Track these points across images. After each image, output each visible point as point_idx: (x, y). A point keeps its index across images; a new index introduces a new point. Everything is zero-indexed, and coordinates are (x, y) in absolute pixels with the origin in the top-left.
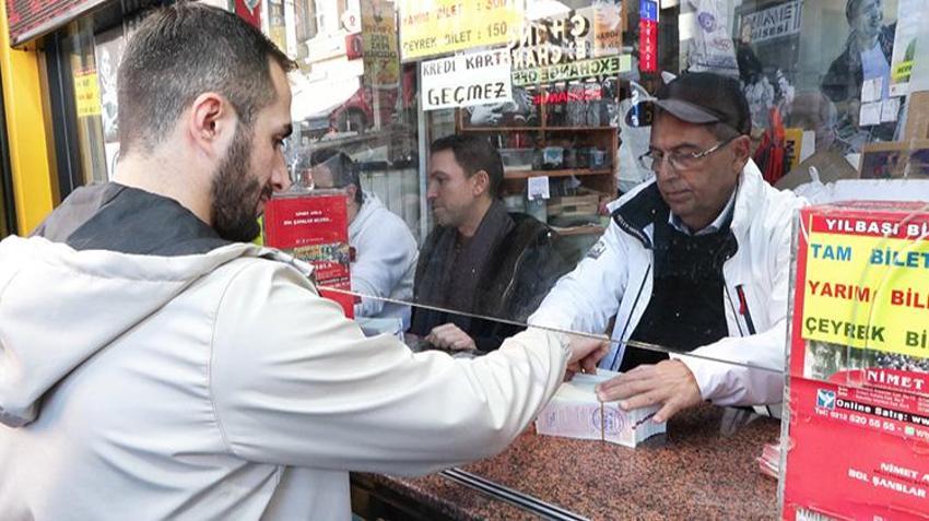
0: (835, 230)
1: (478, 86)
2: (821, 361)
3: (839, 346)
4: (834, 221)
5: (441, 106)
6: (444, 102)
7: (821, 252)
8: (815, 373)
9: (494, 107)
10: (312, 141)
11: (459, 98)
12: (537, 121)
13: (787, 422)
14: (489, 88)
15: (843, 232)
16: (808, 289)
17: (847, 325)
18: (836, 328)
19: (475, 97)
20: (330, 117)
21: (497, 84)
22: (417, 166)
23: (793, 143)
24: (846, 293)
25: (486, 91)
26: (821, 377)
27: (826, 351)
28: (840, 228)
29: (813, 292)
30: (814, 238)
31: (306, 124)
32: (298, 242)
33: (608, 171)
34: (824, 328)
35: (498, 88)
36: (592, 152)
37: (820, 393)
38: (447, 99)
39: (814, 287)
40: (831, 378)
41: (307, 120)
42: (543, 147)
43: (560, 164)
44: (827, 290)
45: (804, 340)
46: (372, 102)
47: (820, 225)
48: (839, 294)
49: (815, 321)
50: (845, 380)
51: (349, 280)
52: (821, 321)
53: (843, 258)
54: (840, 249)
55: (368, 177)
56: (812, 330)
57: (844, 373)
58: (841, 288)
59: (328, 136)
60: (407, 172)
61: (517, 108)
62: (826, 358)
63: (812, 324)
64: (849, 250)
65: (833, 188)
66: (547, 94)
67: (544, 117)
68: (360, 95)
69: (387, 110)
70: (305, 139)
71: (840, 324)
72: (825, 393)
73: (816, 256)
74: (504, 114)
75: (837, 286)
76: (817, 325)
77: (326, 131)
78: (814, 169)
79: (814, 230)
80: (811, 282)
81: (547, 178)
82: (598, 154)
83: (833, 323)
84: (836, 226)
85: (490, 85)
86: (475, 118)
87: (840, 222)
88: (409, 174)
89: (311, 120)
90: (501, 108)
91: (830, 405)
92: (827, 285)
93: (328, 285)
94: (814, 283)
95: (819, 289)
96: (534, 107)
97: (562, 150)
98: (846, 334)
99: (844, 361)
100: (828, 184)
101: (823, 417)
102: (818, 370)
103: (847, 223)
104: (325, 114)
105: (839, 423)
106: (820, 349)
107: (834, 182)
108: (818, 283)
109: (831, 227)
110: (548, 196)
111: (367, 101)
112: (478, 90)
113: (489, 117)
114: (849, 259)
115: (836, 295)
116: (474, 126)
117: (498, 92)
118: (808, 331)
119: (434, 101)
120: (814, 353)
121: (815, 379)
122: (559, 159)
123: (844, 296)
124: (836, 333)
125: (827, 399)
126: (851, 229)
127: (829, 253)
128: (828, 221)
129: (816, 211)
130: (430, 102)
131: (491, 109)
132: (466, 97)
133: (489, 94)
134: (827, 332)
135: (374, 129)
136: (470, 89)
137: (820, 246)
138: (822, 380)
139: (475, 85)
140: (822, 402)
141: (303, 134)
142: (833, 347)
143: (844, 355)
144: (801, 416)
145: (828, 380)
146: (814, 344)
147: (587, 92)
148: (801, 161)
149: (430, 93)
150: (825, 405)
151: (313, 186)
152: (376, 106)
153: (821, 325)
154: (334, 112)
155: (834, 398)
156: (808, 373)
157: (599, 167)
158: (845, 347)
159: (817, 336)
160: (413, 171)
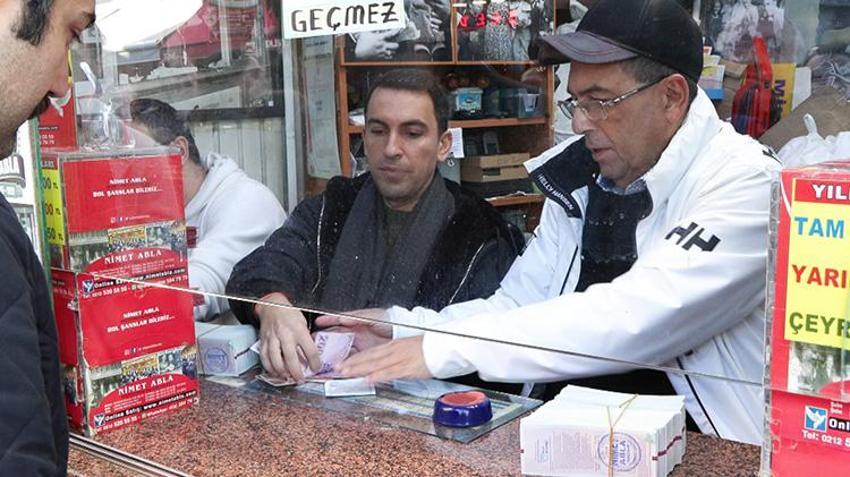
0: (824, 199)
1: (358, 7)
2: (808, 370)
3: (830, 348)
4: (823, 187)
5: (309, 33)
6: (313, 28)
7: (807, 226)
8: (802, 385)
9: (388, 34)
10: (133, 79)
11: (333, 22)
12: (445, 53)
13: (769, 450)
14: (373, 9)
15: (834, 201)
16: (791, 275)
17: (841, 321)
18: (828, 325)
19: (355, 22)
20: (161, 47)
21: (385, 5)
22: (282, 115)
23: (783, 83)
24: (839, 280)
25: (371, 13)
26: (810, 390)
27: (814, 356)
28: (830, 196)
29: (798, 280)
30: (797, 209)
31: (126, 54)
32: (113, 220)
33: (542, 121)
34: (812, 326)
35: (386, 9)
36: (520, 95)
37: (808, 411)
38: (317, 25)
39: (799, 272)
40: (823, 391)
41: (127, 50)
42: (454, 89)
43: (477, 111)
44: (814, 277)
45: (788, 342)
46: (217, 25)
47: (805, 192)
48: (831, 282)
49: (801, 316)
50: (839, 393)
51: (186, 273)
52: (809, 317)
53: (835, 236)
54: (830, 222)
55: (214, 130)
56: (797, 328)
57: (838, 385)
58: (832, 274)
59: (155, 73)
60: (268, 123)
61: (418, 34)
62: (815, 365)
63: (797, 321)
64: (841, 223)
65: (833, 142)
66: (459, 17)
67: (455, 47)
68: (200, 17)
69: (240, 36)
70: (124, 77)
71: (832, 320)
72: (814, 411)
73: (800, 233)
74: (399, 43)
75: (828, 271)
76: (803, 322)
77: (155, 65)
78: (810, 117)
79: (799, 198)
80: (795, 267)
81: (460, 130)
82: (529, 99)
83: (823, 319)
84: (825, 192)
85: (376, 5)
86: (361, 49)
87: (831, 188)
88: (271, 125)
89: (133, 51)
90: (397, 35)
91: (821, 427)
92: (815, 270)
93: (156, 279)
94: (799, 268)
95: (805, 276)
96: (442, 33)
97: (481, 92)
98: (839, 334)
99: (838, 370)
100: (827, 138)
101: (812, 443)
102: (806, 381)
103: (839, 189)
104: (153, 42)
105: (833, 449)
106: (808, 353)
107: (835, 135)
108: (804, 268)
109: (818, 195)
110: (462, 156)
111: (210, 24)
112: (359, 11)
113: (380, 47)
114: (841, 236)
115: (827, 284)
116: (360, 60)
117: (387, 14)
118: (793, 330)
119: (300, 27)
120: (800, 358)
121: (801, 392)
122: (477, 105)
123: (836, 285)
124: (827, 332)
125: (817, 418)
126: (844, 198)
127: (816, 229)
128: (815, 187)
129: (799, 174)
130: (295, 28)
131: (382, 36)
132: (343, 22)
133: (374, 17)
134: (816, 331)
135: (220, 64)
136: (348, 10)
137: (806, 220)
138: (810, 394)
139: (355, 6)
140: (811, 423)
141: (122, 69)
142: (824, 350)
143: (837, 360)
144: (786, 441)
145: (818, 394)
146: (800, 346)
147: (512, 14)
148: (794, 106)
149: (294, 14)
150: (815, 426)
151: (133, 142)
152: (224, 30)
153: (809, 322)
154: (165, 39)
155: (826, 417)
156: (794, 386)
157: (529, 116)
158: (839, 350)
159: (804, 336)
160: (277, 121)
